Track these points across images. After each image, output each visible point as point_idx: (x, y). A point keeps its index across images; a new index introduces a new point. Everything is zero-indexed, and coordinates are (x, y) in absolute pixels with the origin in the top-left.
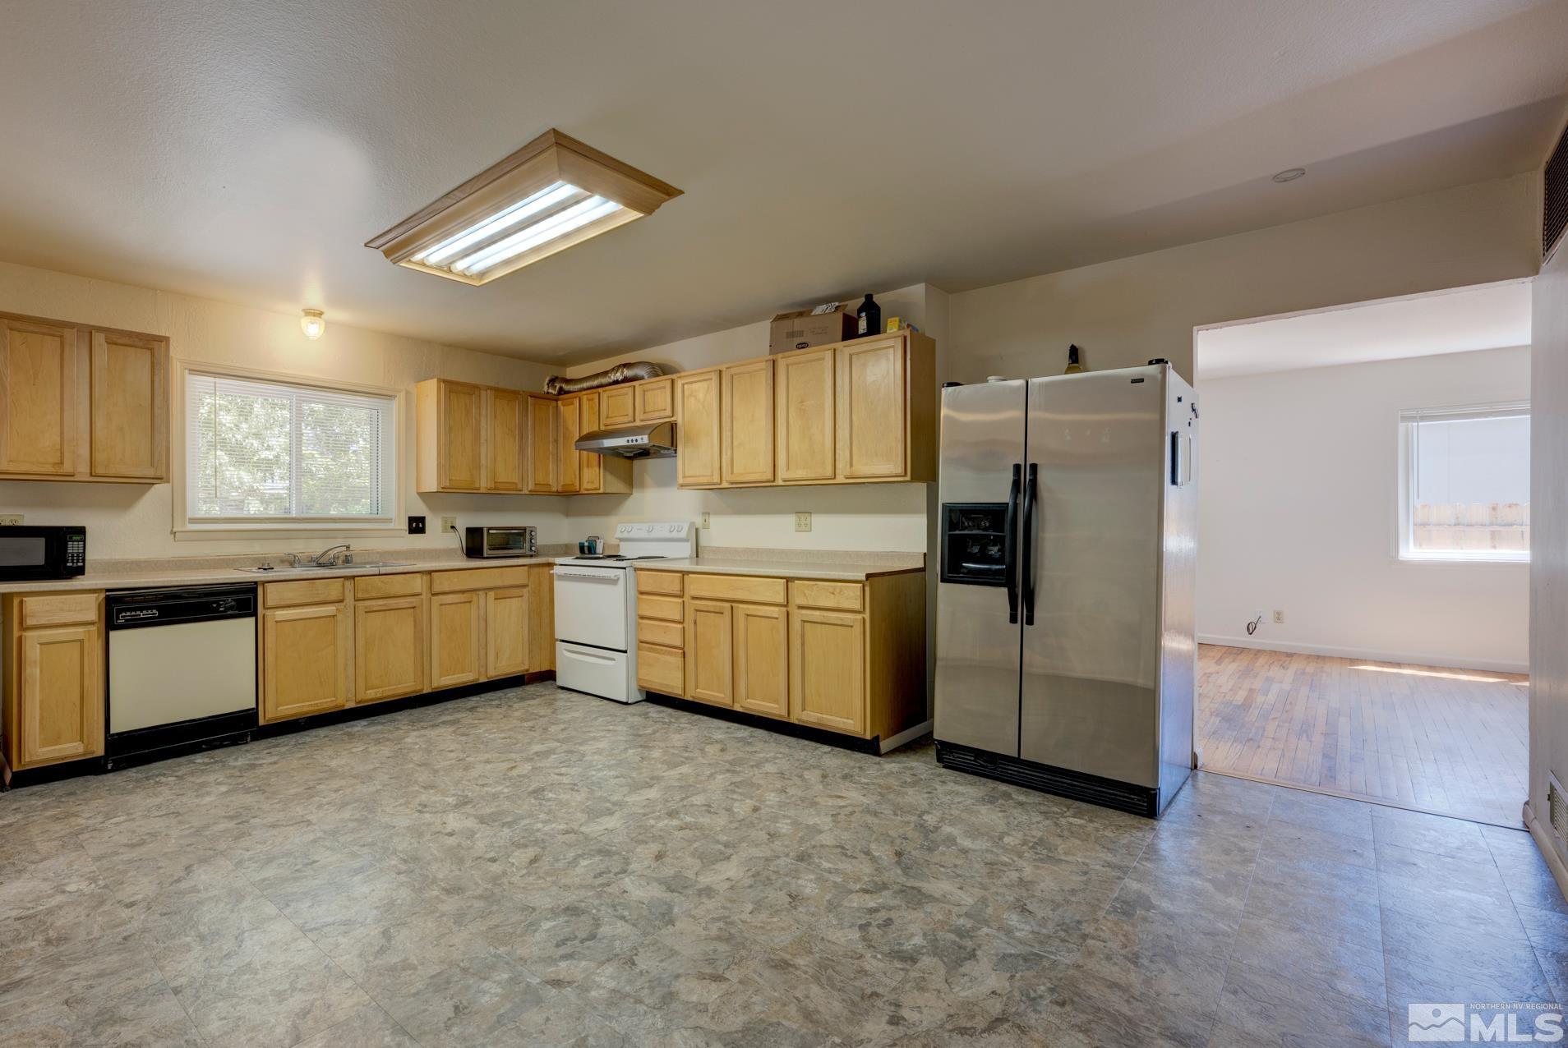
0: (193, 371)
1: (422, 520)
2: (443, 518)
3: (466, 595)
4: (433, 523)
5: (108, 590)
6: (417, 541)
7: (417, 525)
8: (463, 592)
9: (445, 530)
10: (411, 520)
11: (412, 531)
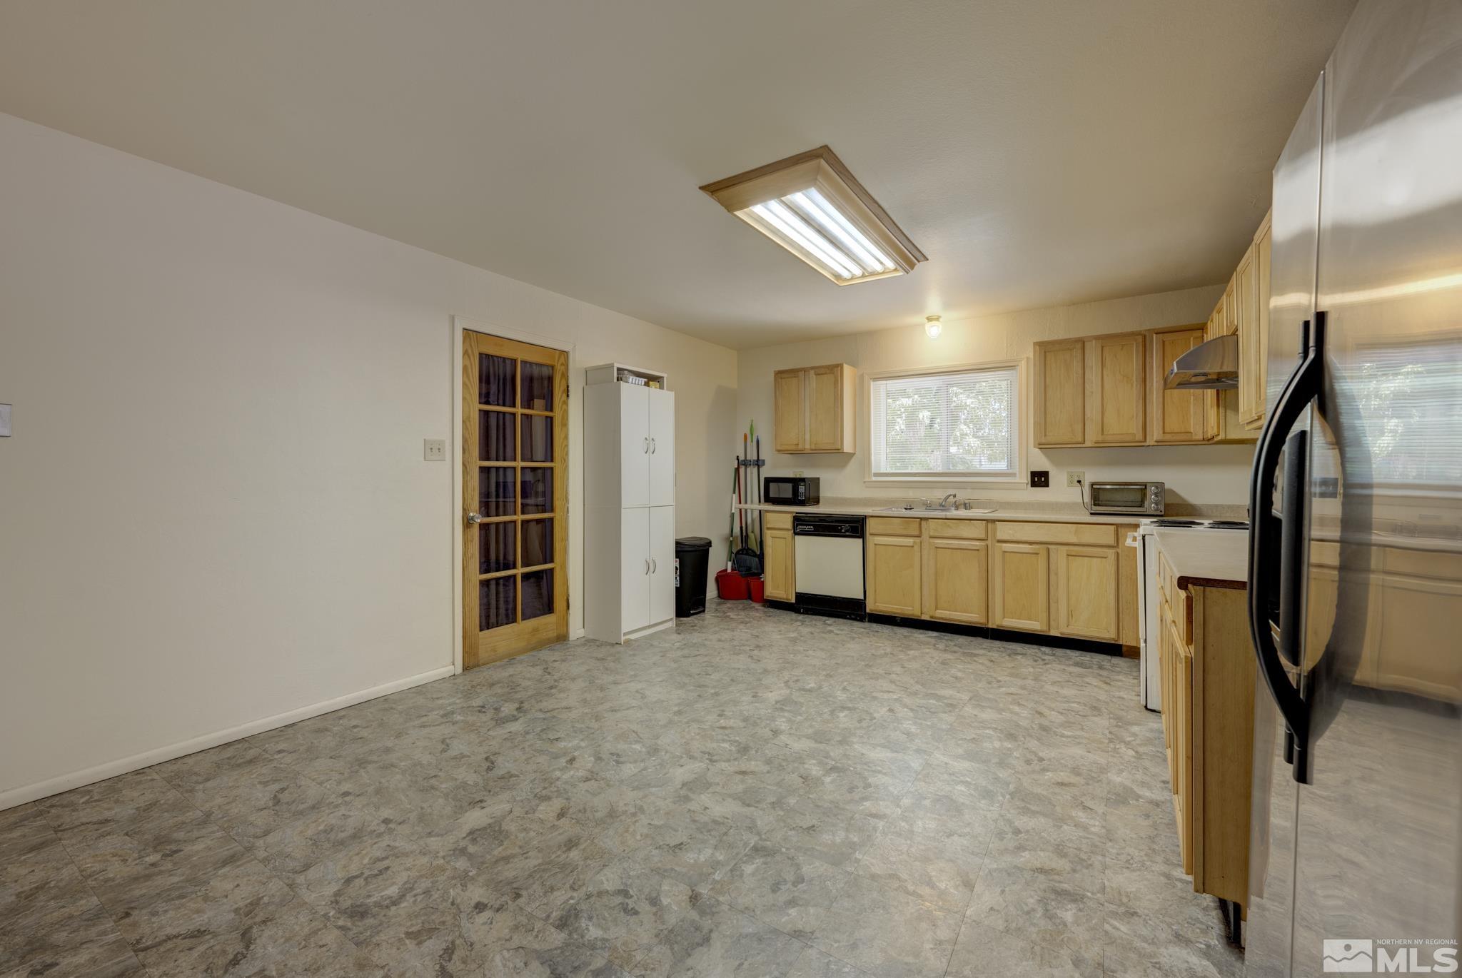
0: (876, 379)
1: (1045, 475)
2: (1068, 472)
3: (1034, 546)
4: (1058, 478)
5: (797, 513)
6: (1040, 494)
7: (1040, 479)
8: (1031, 543)
9: (1070, 483)
10: (1034, 474)
11: (1034, 484)
